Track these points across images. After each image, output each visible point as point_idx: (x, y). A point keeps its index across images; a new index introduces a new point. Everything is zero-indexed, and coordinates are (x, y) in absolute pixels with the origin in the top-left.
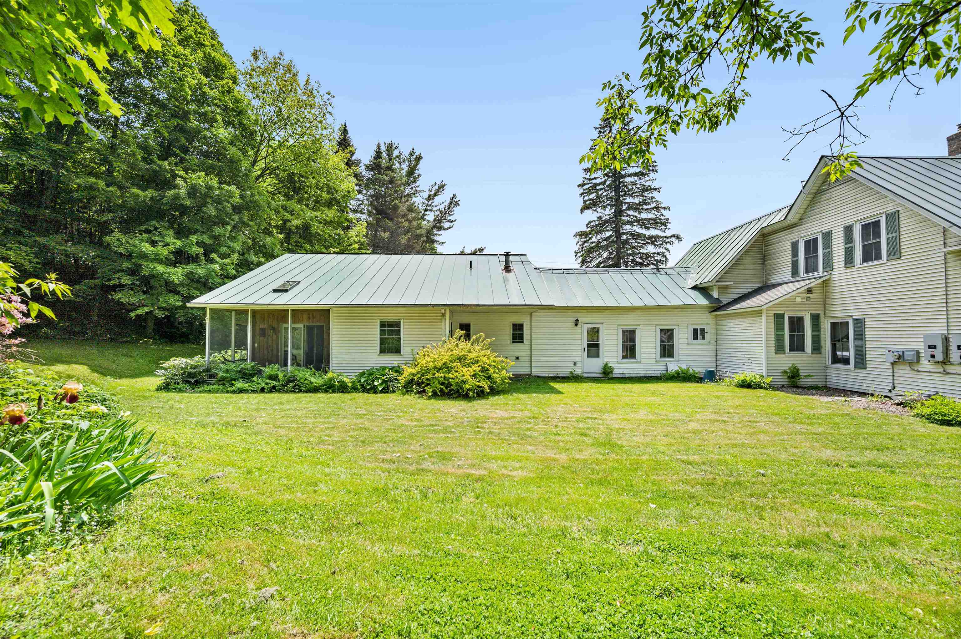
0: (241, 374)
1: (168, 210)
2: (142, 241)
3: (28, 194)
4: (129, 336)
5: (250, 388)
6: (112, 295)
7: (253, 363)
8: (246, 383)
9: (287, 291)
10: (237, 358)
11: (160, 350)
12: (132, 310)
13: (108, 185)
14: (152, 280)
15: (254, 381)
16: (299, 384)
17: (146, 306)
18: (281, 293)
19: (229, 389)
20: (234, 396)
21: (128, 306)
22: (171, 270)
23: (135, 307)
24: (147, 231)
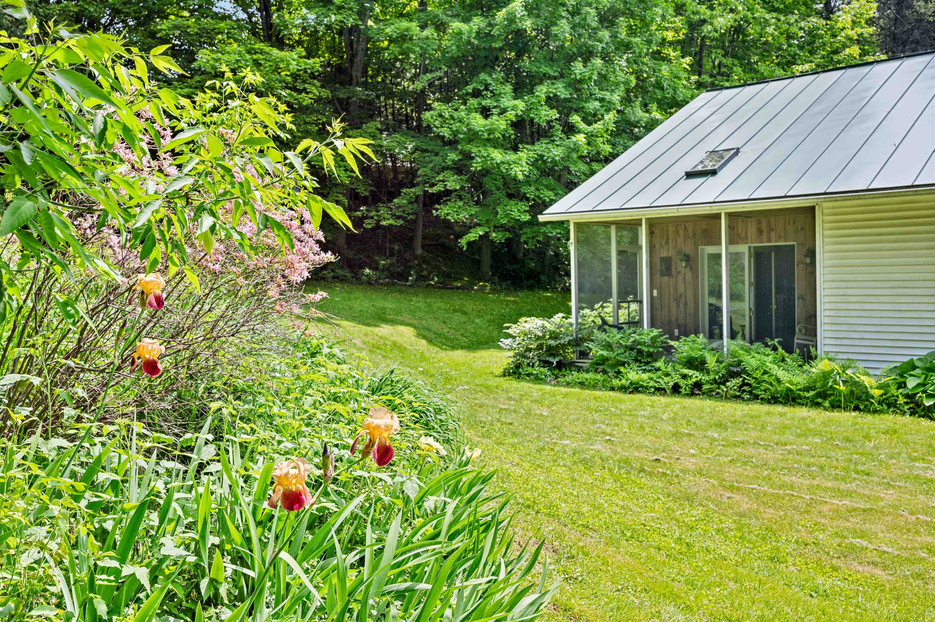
0: (634, 353)
1: (501, 49)
2: (469, 111)
3: (339, 69)
4: (461, 279)
5: (652, 384)
6: (437, 210)
7: (655, 332)
8: (644, 371)
9: (713, 173)
10: (622, 320)
11: (501, 302)
12: (460, 236)
13: (423, 27)
14: (486, 180)
15: (658, 369)
16: (752, 381)
17: (479, 225)
18: (703, 179)
19: (616, 382)
20: (626, 397)
21: (457, 229)
22: (511, 156)
23: (467, 228)
24: (476, 94)
